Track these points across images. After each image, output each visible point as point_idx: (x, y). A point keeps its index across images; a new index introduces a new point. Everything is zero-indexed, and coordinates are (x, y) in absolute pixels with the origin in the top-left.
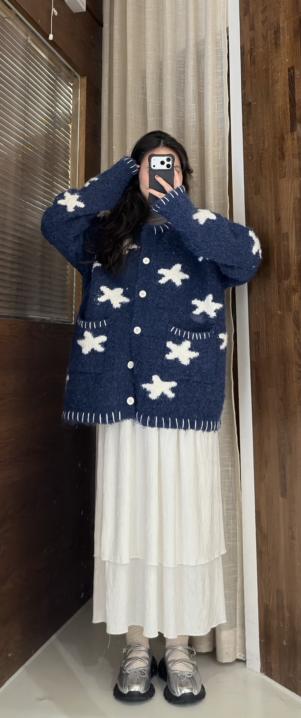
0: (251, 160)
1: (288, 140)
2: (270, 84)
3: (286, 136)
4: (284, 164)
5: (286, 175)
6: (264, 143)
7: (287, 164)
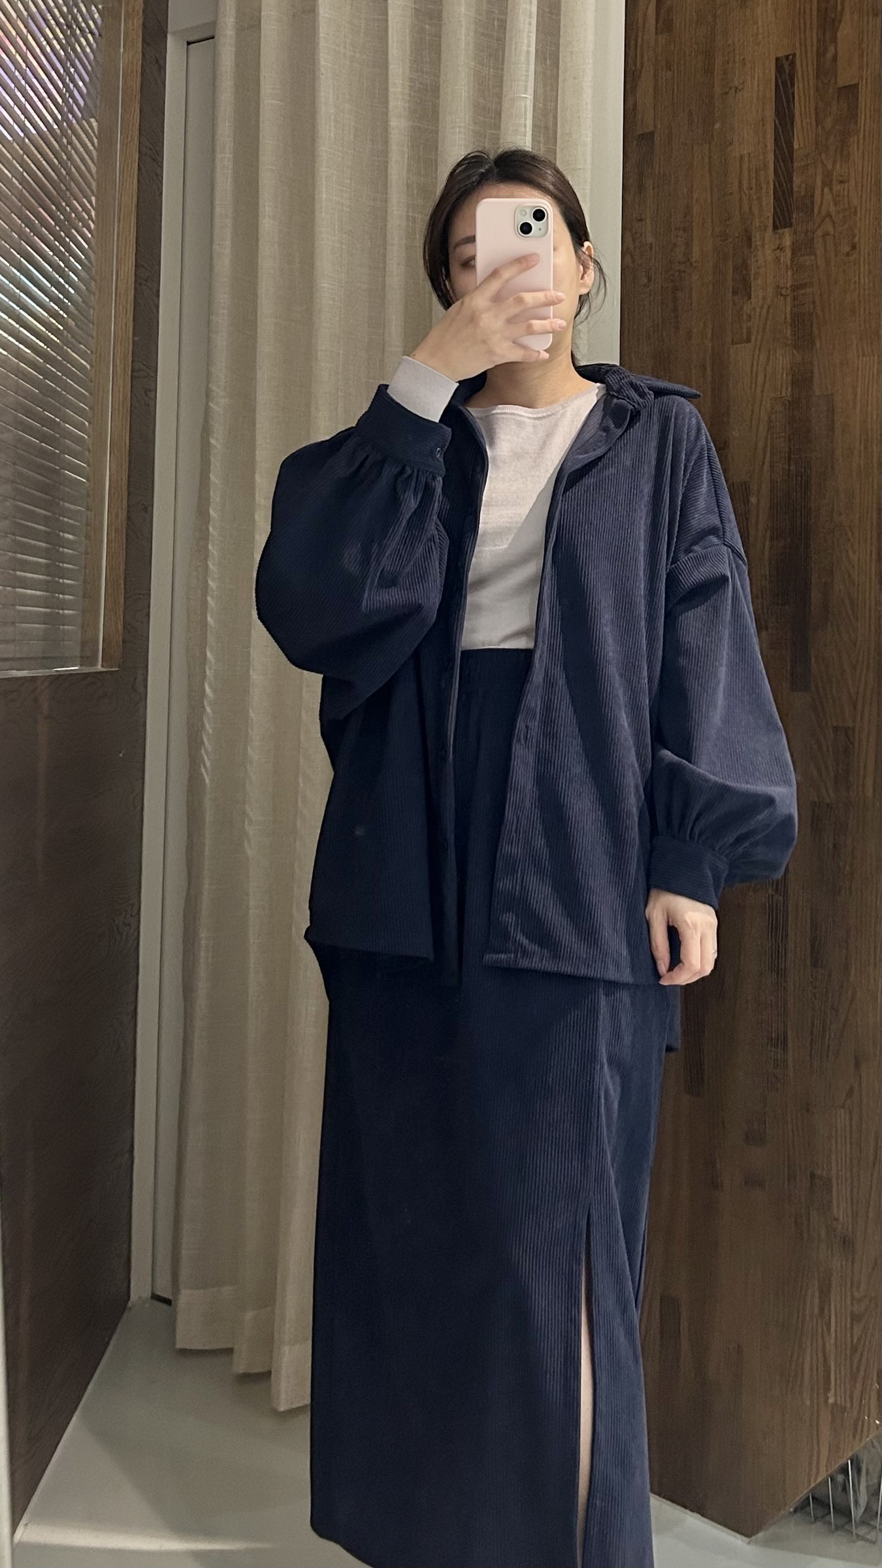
0: (645, 286)
1: (763, 245)
2: (718, 90)
3: (758, 236)
4: (747, 309)
5: (753, 338)
6: (688, 245)
7: (758, 310)
